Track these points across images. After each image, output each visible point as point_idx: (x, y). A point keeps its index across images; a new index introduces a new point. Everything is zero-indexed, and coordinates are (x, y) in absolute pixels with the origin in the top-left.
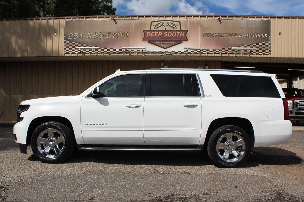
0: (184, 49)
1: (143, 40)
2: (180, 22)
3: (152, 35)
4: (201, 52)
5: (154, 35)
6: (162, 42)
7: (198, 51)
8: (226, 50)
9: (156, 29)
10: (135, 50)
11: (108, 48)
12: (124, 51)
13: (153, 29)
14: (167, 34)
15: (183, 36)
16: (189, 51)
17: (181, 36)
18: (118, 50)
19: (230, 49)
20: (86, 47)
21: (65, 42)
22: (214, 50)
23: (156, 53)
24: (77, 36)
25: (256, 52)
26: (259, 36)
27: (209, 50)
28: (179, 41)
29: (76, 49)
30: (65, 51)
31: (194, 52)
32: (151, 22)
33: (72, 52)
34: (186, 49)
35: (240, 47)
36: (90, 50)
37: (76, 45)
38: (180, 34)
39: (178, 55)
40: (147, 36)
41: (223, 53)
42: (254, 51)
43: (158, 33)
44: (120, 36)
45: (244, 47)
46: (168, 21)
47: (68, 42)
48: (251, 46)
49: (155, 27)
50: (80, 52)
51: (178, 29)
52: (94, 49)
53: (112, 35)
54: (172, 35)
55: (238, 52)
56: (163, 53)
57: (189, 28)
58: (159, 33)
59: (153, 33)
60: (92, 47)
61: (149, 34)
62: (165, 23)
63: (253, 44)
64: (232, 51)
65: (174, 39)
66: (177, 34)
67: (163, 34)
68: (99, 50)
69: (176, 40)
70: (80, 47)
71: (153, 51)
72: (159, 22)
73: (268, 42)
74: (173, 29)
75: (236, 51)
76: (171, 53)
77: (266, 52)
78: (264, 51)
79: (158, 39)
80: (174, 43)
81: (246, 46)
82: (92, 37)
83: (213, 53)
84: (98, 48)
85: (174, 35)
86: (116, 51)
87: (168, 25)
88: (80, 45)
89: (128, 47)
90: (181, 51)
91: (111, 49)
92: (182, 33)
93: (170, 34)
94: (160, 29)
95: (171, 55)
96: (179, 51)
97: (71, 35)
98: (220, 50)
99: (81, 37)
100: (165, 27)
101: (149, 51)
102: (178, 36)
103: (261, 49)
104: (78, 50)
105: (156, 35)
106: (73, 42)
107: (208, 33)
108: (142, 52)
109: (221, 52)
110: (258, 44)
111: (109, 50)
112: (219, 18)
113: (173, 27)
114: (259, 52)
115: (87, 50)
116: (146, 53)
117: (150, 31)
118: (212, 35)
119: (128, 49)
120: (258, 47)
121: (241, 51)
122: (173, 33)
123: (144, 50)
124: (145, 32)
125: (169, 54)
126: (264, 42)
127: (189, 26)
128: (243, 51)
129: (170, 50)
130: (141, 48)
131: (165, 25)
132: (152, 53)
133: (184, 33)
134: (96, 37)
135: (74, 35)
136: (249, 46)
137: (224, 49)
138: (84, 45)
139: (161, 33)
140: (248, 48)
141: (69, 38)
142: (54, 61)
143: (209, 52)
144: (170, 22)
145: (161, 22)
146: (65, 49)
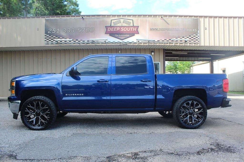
0: (137, 40)
1: (105, 33)
2: (133, 20)
3: (112, 30)
4: (149, 42)
5: (114, 30)
6: (119, 35)
7: (146, 41)
8: (168, 41)
9: (115, 25)
10: (100, 41)
11: (79, 40)
12: (91, 42)
13: (112, 25)
14: (123, 29)
15: (135, 30)
16: (140, 42)
17: (133, 30)
18: (86, 41)
19: (170, 40)
20: (62, 39)
21: (45, 36)
22: (158, 41)
23: (116, 43)
24: (55, 31)
25: (188, 42)
26: (191, 30)
27: (154, 41)
28: (132, 34)
29: (54, 41)
30: (46, 42)
31: (144, 42)
32: (111, 20)
33: (51, 43)
34: (138, 40)
35: (177, 38)
36: (65, 42)
37: (54, 38)
38: (133, 29)
39: (132, 44)
40: (108, 30)
41: (165, 43)
42: (187, 41)
43: (116, 28)
44: (87, 31)
45: (180, 38)
46: (124, 20)
47: (48, 35)
48: (185, 37)
49: (115, 24)
50: (57, 43)
51: (132, 25)
52: (68, 41)
53: (82, 30)
54: (127, 29)
55: (176, 42)
56: (121, 43)
57: (139, 25)
58: (118, 28)
59: (113, 29)
60: (66, 39)
61: (110, 29)
62: (122, 20)
63: (187, 36)
64: (172, 41)
65: (128, 33)
66: (131, 29)
67: (120, 29)
68: (72, 42)
69: (130, 34)
70: (57, 39)
71: (113, 42)
72: (117, 20)
73: (197, 35)
74: (127, 25)
75: (175, 41)
76: (127, 43)
77: (196, 42)
78: (195, 41)
79: (117, 33)
80: (128, 35)
81: (182, 37)
82: (66, 32)
83: (157, 43)
84: (71, 40)
85: (128, 30)
86: (85, 42)
87: (124, 22)
88: (57, 38)
89: (94, 39)
90: (134, 42)
91: (81, 40)
92: (135, 28)
93: (125, 29)
94: (118, 25)
95: (127, 44)
96: (132, 42)
97: (50, 30)
98: (163, 41)
99: (58, 31)
100: (122, 24)
101: (110, 42)
102: (131, 30)
103: (192, 40)
104: (56, 42)
105: (115, 30)
106: (51, 36)
107: (154, 28)
108: (105, 43)
109: (164, 42)
110: (190, 36)
111: (79, 41)
112: (162, 17)
113: (128, 23)
114: (191, 42)
115: (63, 42)
116: (107, 43)
117: (111, 26)
118: (157, 29)
119: (94, 41)
120: (190, 39)
121: (178, 41)
122: (128, 28)
123: (106, 41)
124: (107, 27)
125: (125, 44)
126: (195, 35)
127: (139, 23)
128: (179, 41)
129: (126, 41)
130: (104, 40)
131: (122, 22)
132: (112, 43)
133: (136, 28)
134: (69, 32)
135: (52, 30)
136: (183, 37)
137: (166, 40)
138: (60, 38)
139: (119, 28)
140: (183, 39)
141: (48, 32)
142: (41, 50)
143: (154, 42)
144: (125, 20)
145: (119, 20)
146: (46, 41)
